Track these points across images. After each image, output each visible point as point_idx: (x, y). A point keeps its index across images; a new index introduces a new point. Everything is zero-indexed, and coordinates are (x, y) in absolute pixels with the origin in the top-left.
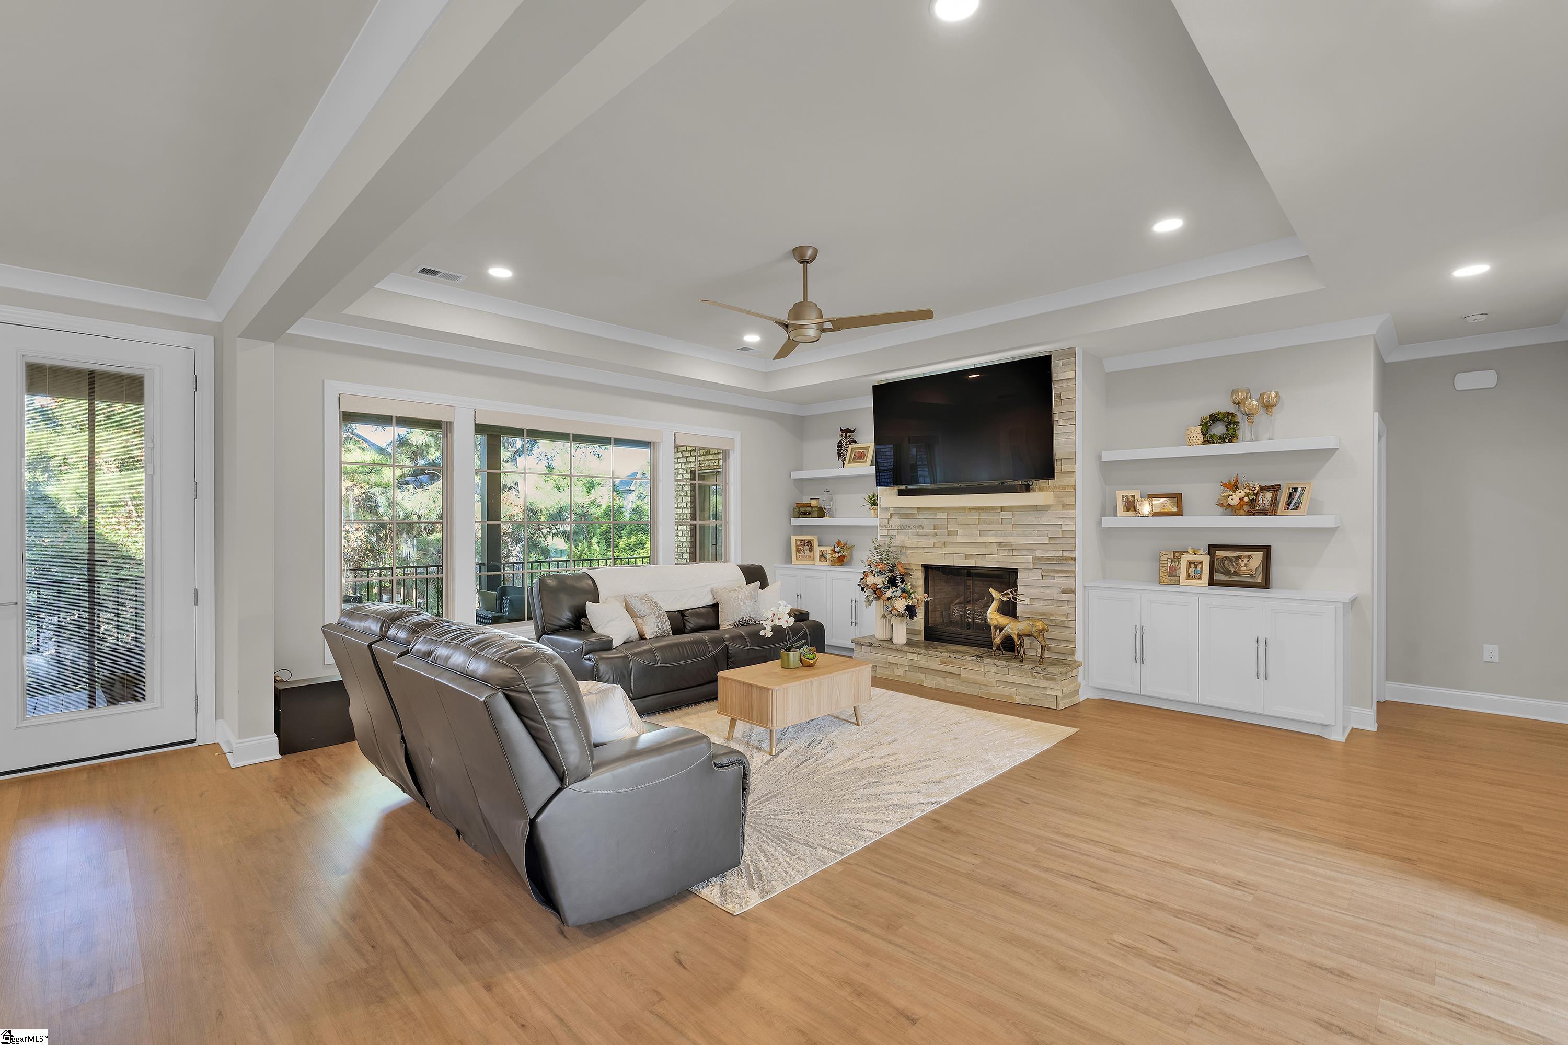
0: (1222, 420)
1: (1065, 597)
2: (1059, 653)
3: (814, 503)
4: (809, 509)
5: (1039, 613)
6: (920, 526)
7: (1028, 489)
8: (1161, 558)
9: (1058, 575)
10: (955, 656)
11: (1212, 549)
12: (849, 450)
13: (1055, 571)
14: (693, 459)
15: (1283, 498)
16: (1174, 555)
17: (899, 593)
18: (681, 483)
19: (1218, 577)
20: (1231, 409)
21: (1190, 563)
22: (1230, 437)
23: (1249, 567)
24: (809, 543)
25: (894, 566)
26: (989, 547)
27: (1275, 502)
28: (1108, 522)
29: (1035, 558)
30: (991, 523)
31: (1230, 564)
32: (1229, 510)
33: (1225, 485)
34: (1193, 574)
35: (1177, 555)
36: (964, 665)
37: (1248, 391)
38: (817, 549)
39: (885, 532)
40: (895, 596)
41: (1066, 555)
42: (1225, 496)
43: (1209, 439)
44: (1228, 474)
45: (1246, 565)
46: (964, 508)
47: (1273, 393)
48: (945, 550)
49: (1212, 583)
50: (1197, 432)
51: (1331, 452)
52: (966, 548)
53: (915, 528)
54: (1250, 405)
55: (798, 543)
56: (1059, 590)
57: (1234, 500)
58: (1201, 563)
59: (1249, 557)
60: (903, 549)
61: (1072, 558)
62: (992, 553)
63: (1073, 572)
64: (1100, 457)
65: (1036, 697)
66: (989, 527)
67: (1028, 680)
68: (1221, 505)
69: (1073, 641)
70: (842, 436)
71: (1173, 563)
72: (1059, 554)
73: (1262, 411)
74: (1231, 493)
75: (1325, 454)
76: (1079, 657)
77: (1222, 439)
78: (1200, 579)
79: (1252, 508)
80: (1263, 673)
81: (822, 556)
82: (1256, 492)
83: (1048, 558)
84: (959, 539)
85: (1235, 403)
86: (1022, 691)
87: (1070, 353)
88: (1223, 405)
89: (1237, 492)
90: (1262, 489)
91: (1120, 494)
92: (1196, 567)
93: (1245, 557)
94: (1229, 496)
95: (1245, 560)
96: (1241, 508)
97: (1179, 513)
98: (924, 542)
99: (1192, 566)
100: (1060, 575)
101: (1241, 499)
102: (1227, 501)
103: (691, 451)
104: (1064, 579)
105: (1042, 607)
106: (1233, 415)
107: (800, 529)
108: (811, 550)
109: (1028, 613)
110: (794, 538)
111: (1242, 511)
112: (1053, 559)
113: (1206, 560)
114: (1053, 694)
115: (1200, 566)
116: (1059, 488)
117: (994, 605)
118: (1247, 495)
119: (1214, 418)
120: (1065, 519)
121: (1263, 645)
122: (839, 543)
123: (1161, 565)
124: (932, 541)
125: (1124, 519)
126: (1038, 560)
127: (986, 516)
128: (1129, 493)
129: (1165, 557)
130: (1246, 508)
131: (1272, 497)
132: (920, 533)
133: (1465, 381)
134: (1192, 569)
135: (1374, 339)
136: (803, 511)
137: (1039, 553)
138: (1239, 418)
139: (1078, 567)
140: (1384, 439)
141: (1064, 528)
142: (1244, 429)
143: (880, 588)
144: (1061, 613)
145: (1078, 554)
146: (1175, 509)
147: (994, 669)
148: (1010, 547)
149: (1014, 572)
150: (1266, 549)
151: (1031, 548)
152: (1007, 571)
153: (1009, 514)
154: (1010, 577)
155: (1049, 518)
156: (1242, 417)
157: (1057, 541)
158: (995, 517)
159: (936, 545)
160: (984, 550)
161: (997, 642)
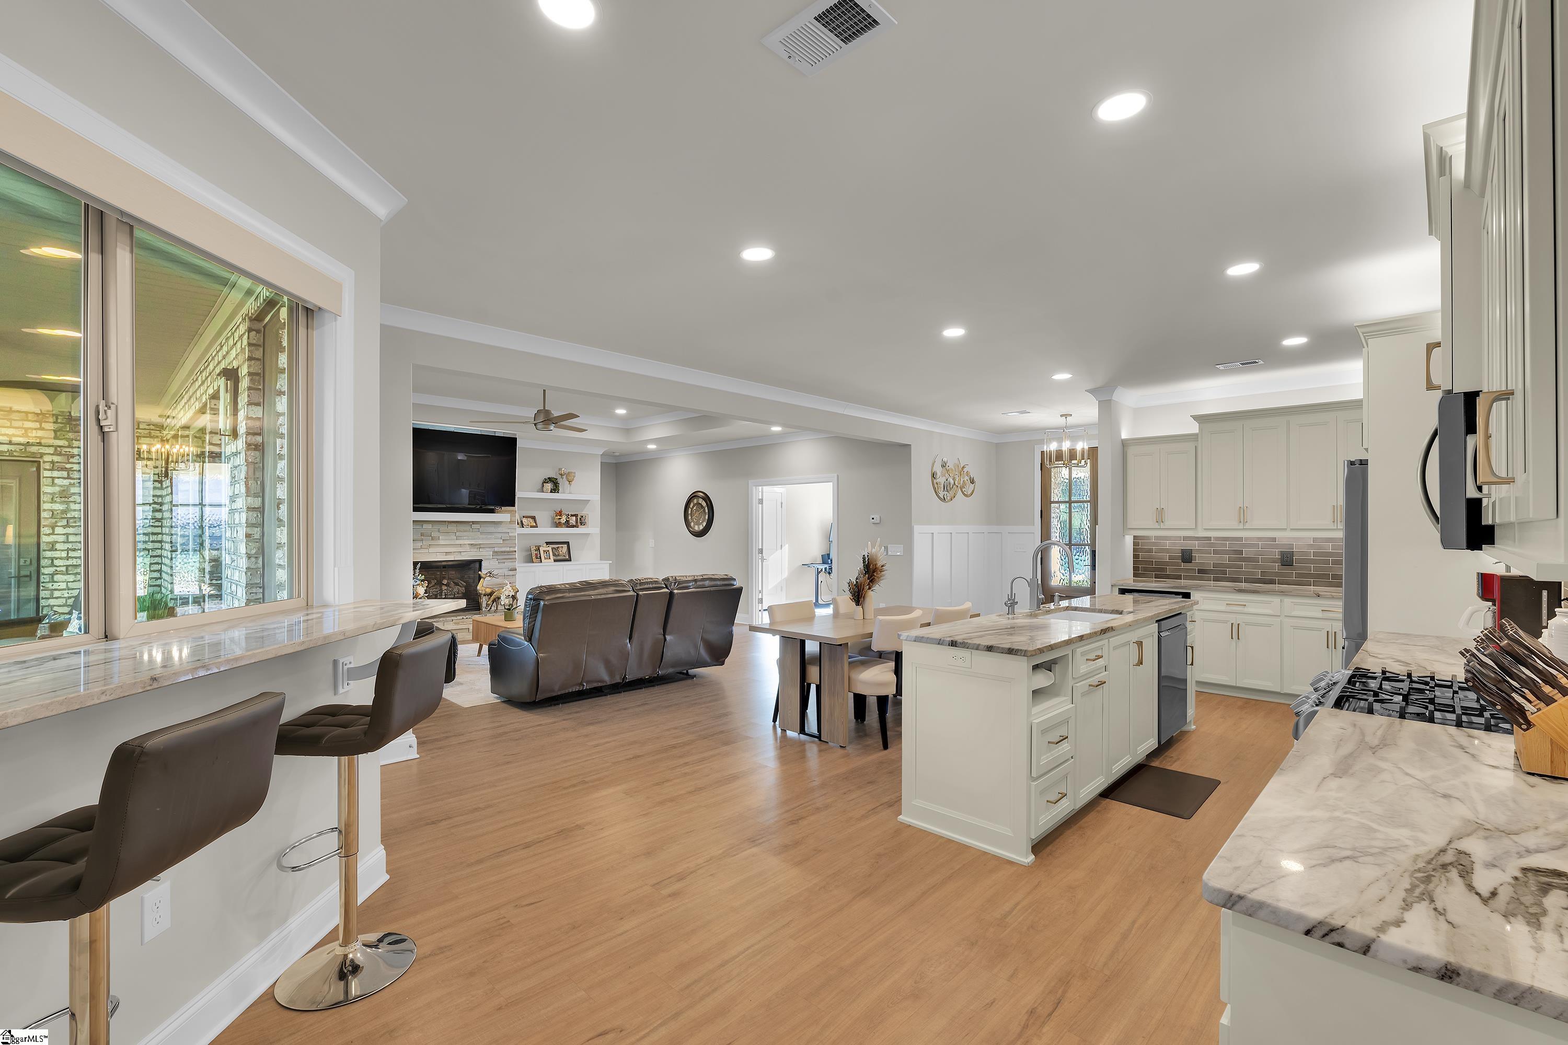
0: (552, 482)
1: (511, 573)
5: (496, 584)
7: (492, 511)
8: (531, 550)
9: (507, 561)
11: (553, 544)
13: (504, 559)
15: (579, 520)
16: (536, 548)
20: (556, 476)
21: (544, 551)
22: (555, 489)
23: (563, 552)
26: (463, 547)
27: (576, 522)
29: (494, 552)
30: (465, 531)
31: (557, 551)
32: (555, 525)
33: (556, 513)
34: (546, 557)
37: (561, 468)
41: (512, 549)
44: (558, 508)
47: (570, 472)
48: (431, 550)
49: (553, 560)
52: (448, 548)
54: (563, 476)
56: (507, 569)
58: (548, 551)
59: (562, 547)
61: (515, 551)
62: (466, 551)
63: (516, 559)
66: (465, 534)
68: (552, 523)
71: (537, 552)
72: (508, 549)
73: (566, 479)
75: (588, 502)
77: (553, 491)
78: (549, 559)
79: (568, 524)
82: (568, 517)
83: (502, 552)
84: (442, 542)
85: (557, 474)
87: (521, 436)
88: (552, 475)
89: (562, 517)
92: (546, 553)
94: (558, 518)
95: (562, 549)
97: (537, 526)
100: (509, 561)
101: (565, 520)
102: (558, 521)
104: (513, 563)
105: (498, 580)
106: (556, 480)
109: (488, 583)
111: (558, 526)
112: (505, 552)
113: (550, 549)
116: (513, 511)
118: (566, 518)
120: (512, 528)
123: (532, 553)
124: (419, 544)
126: (495, 553)
127: (462, 527)
129: (533, 549)
130: (565, 524)
131: (576, 520)
135: (600, 456)
137: (496, 549)
139: (518, 556)
141: (511, 534)
142: (561, 487)
146: (534, 525)
148: (479, 547)
149: (480, 561)
150: (568, 543)
151: (491, 546)
152: (475, 562)
153: (477, 526)
154: (477, 565)
155: (501, 529)
156: (560, 481)
157: (507, 542)
158: (467, 527)
159: (423, 547)
160: (460, 549)
161: (488, 603)
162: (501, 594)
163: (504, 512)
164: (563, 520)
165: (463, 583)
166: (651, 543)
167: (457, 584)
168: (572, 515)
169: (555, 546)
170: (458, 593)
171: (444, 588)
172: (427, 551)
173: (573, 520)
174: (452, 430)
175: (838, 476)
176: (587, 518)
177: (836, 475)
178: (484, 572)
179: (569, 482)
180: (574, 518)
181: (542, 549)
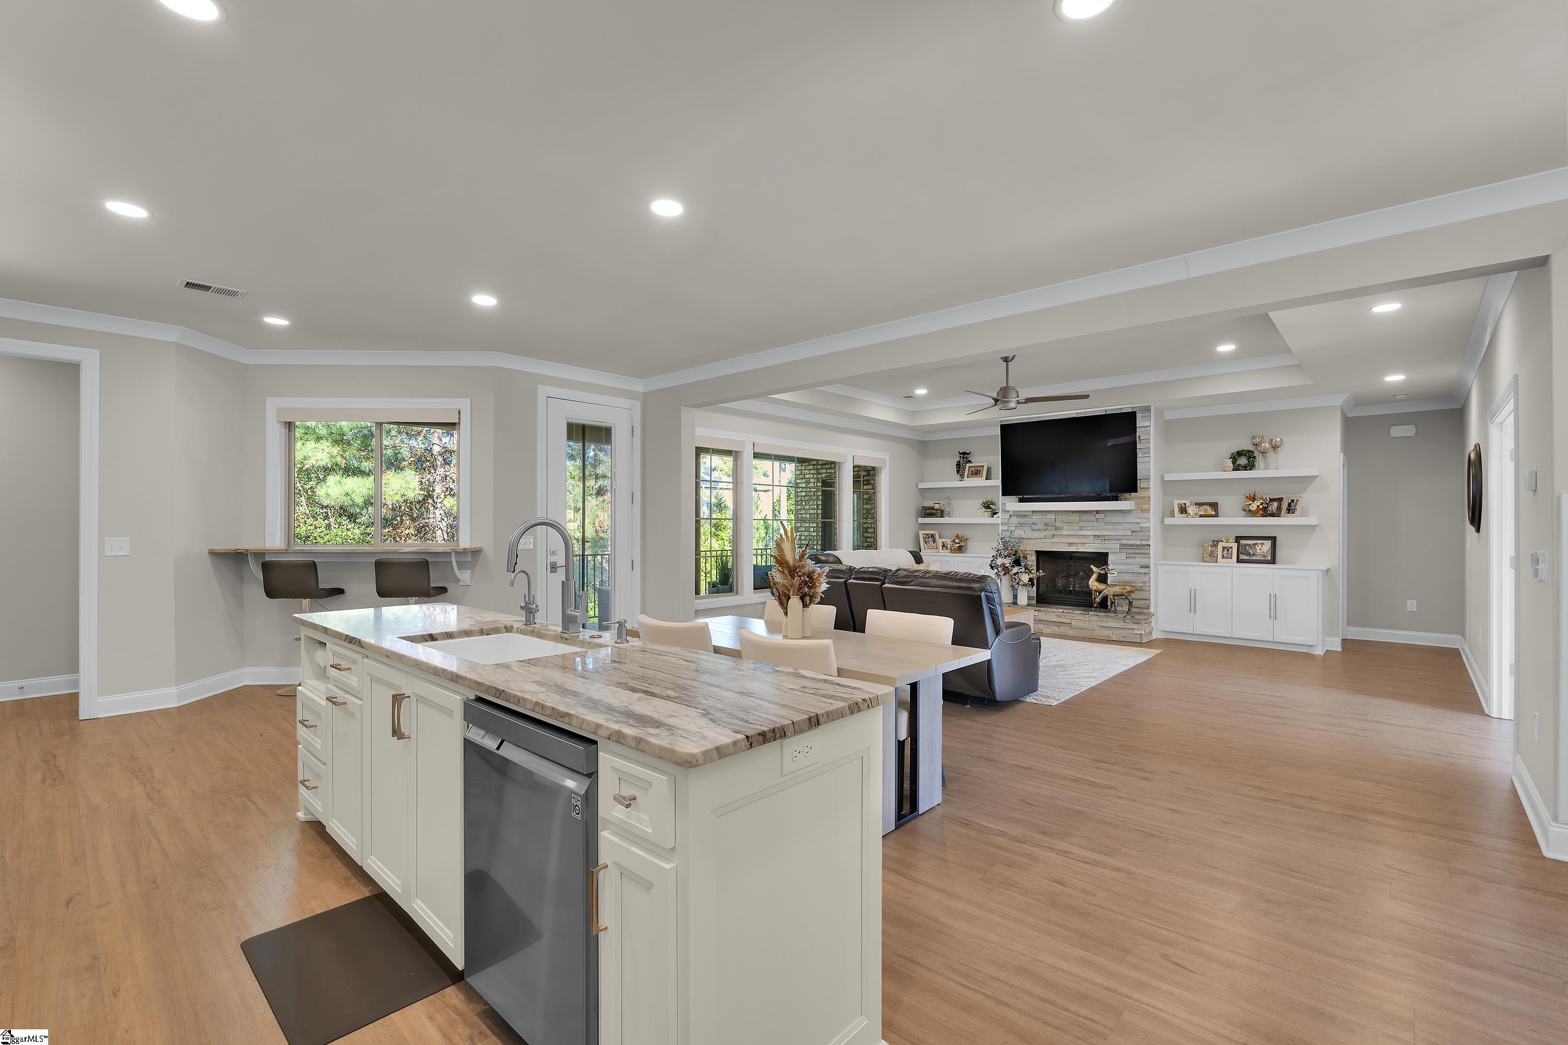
0: (1245, 455)
1: (1143, 570)
2: (1139, 608)
3: (937, 506)
4: (934, 511)
5: (1123, 582)
6: (1034, 524)
7: (1116, 499)
8: (1204, 545)
9: (1137, 556)
10: (1068, 611)
11: (1238, 539)
12: (967, 468)
13: (1136, 553)
14: (824, 471)
15: (1285, 506)
16: (1213, 543)
17: (1023, 570)
18: (813, 490)
19: (1242, 557)
20: (1251, 448)
21: (1224, 548)
22: (1250, 466)
23: (1262, 550)
24: (932, 536)
25: (1016, 552)
26: (1086, 538)
27: (1279, 509)
28: (1169, 521)
29: (1122, 545)
30: (1089, 521)
31: (1250, 548)
32: (1250, 514)
33: (1247, 497)
34: (1226, 555)
35: (1215, 543)
36: (1074, 617)
37: (1263, 438)
38: (940, 542)
39: (1006, 528)
40: (1021, 572)
41: (1144, 543)
42: (1247, 505)
43: (1236, 468)
44: (1250, 490)
45: (1260, 549)
46: (1068, 511)
47: (1278, 439)
48: (1054, 540)
49: (1239, 561)
50: (1229, 463)
51: (1313, 478)
52: (1069, 539)
53: (1030, 525)
54: (1264, 446)
55: (925, 536)
56: (1140, 566)
57: (1254, 507)
58: (1231, 548)
59: (1262, 544)
60: (1021, 539)
61: (1148, 545)
62: (1090, 542)
63: (1149, 554)
64: (1163, 477)
65: (1126, 635)
66: (1087, 524)
67: (1120, 625)
68: (1245, 510)
69: (1149, 600)
70: (960, 457)
71: (1213, 548)
72: (1138, 542)
73: (1271, 450)
74: (1251, 503)
75: (1310, 479)
76: (1152, 610)
77: (1245, 468)
78: (1231, 558)
79: (1265, 512)
80: (1273, 615)
81: (943, 546)
82: (1267, 502)
83: (1131, 545)
84: (1064, 533)
85: (1253, 444)
86: (1117, 632)
87: (1147, 409)
88: (1247, 446)
89: (1255, 502)
90: (1272, 500)
91: (1176, 503)
92: (1228, 550)
93: (1260, 544)
94: (1250, 504)
95: (1260, 546)
96: (1258, 512)
97: (1216, 516)
98: (1036, 535)
99: (1226, 550)
100: (1139, 556)
101: (1258, 507)
102: (1249, 508)
103: (822, 465)
104: (1142, 558)
105: (1127, 578)
106: (1252, 452)
107: (923, 526)
108: (934, 541)
109: (1115, 582)
110: (921, 533)
111: (1258, 514)
112: (1134, 545)
113: (1235, 546)
114: (1139, 633)
115: (1231, 550)
116: (1139, 499)
117: (1094, 576)
118: (1262, 504)
119: (1240, 454)
120: (1143, 519)
121: (1273, 601)
122: (957, 536)
123: (1205, 549)
124: (1043, 534)
125: (1179, 519)
126: (1123, 547)
127: (1084, 517)
128: (1182, 502)
129: (1207, 545)
130: (1260, 512)
131: (1278, 506)
132: (1034, 529)
133: (1398, 431)
134: (1226, 552)
135: (1341, 408)
136: (929, 512)
137: (1124, 542)
138: (1256, 454)
139: (1152, 551)
140: (1346, 467)
141: (1142, 525)
142: (1260, 462)
143: (1007, 567)
144: (1139, 582)
145: (1151, 542)
146: (1214, 513)
147: (1096, 618)
148: (1103, 538)
149: (1105, 554)
150: (1273, 539)
151: (1117, 539)
152: (1100, 554)
153: (1102, 516)
154: (1103, 558)
155: (1127, 519)
156: (1260, 453)
157: (1137, 534)
158: (1091, 517)
159: (1047, 537)
160: (1083, 540)
162: (1109, 592)
163: (1125, 499)
168: (1273, 500)
169: (1245, 542)
172: (1050, 541)
173: (1274, 507)
174: (1075, 416)
179: (1281, 453)
180: (1277, 503)
181: (1221, 545)
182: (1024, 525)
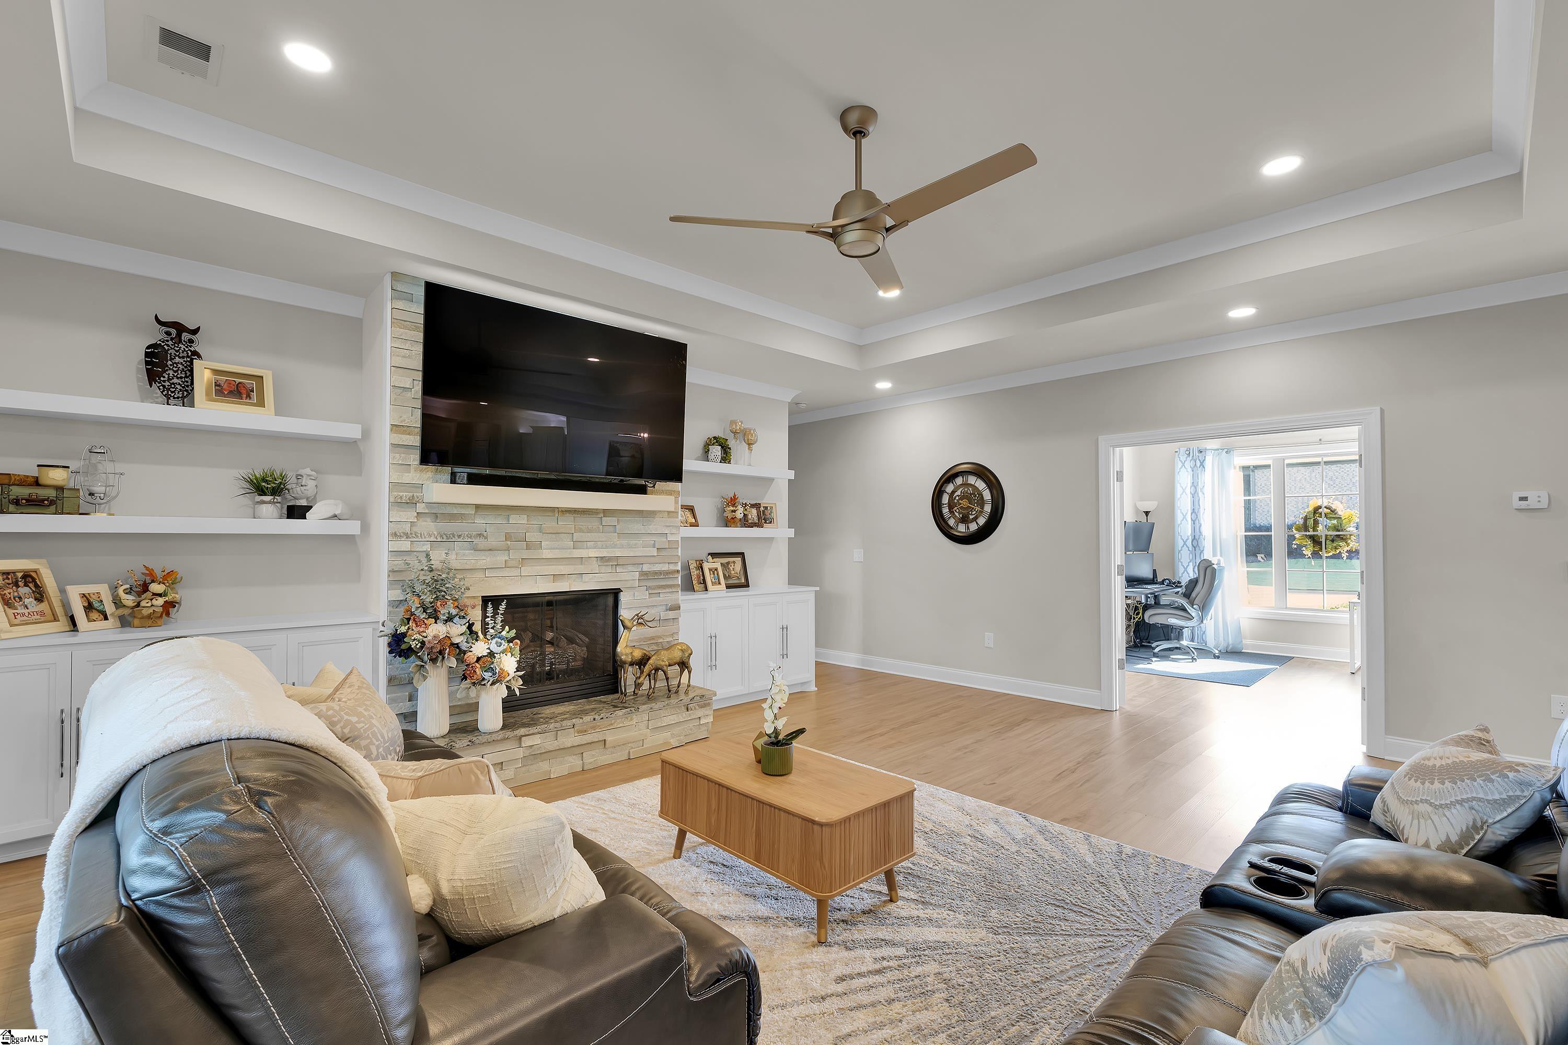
0: (718, 443)
1: (671, 614)
5: (646, 638)
6: (480, 535)
7: (642, 490)
8: (690, 567)
9: (664, 591)
11: (712, 557)
13: (661, 586)
16: (697, 563)
19: (728, 581)
21: (709, 570)
22: (725, 458)
24: (30, 578)
26: (586, 563)
27: (757, 517)
29: (641, 573)
30: (589, 531)
31: (730, 569)
32: (731, 523)
33: (721, 502)
34: (713, 580)
36: (610, 725)
39: (404, 545)
41: (672, 567)
42: (730, 511)
45: (737, 570)
46: (552, 509)
48: (526, 570)
52: (557, 566)
53: (471, 537)
56: (664, 607)
58: (716, 569)
59: (737, 562)
61: (675, 571)
62: (592, 571)
63: (677, 585)
65: (690, 732)
66: (589, 536)
67: (683, 716)
71: (698, 571)
72: (665, 567)
78: (719, 584)
79: (746, 521)
80: (785, 653)
82: (747, 508)
83: (656, 573)
84: (546, 554)
85: (731, 431)
86: (676, 730)
88: (722, 431)
90: (750, 506)
93: (735, 562)
94: (734, 510)
95: (736, 565)
97: (697, 525)
98: (485, 560)
99: (712, 572)
100: (667, 590)
104: (669, 595)
105: (651, 630)
106: (727, 441)
108: (40, 595)
112: (660, 573)
113: (719, 566)
115: (717, 573)
120: (671, 528)
121: (786, 631)
123: (692, 573)
124: (502, 558)
126: (645, 575)
127: (584, 522)
131: (757, 513)
132: (479, 547)
134: (712, 575)
135: (789, 405)
136: (26, 494)
137: (646, 568)
141: (670, 538)
142: (733, 453)
144: (667, 634)
145: (681, 566)
146: (694, 521)
147: (647, 716)
148: (615, 562)
149: (616, 593)
150: (742, 555)
151: (635, 562)
152: (608, 593)
154: (610, 600)
155: (656, 526)
156: (732, 443)
157: (664, 553)
158: (593, 522)
159: (509, 564)
160: (580, 569)
161: (640, 681)
162: (663, 661)
163: (662, 492)
164: (739, 514)
165: (583, 638)
166: (858, 555)
167: (571, 641)
168: (753, 506)
169: (725, 560)
170: (575, 660)
171: (549, 649)
172: (516, 572)
173: (753, 514)
175: (1382, 411)
176: (774, 510)
177: (1378, 409)
178: (625, 613)
179: (749, 444)
180: (754, 511)
181: (706, 566)
182: (456, 539)
